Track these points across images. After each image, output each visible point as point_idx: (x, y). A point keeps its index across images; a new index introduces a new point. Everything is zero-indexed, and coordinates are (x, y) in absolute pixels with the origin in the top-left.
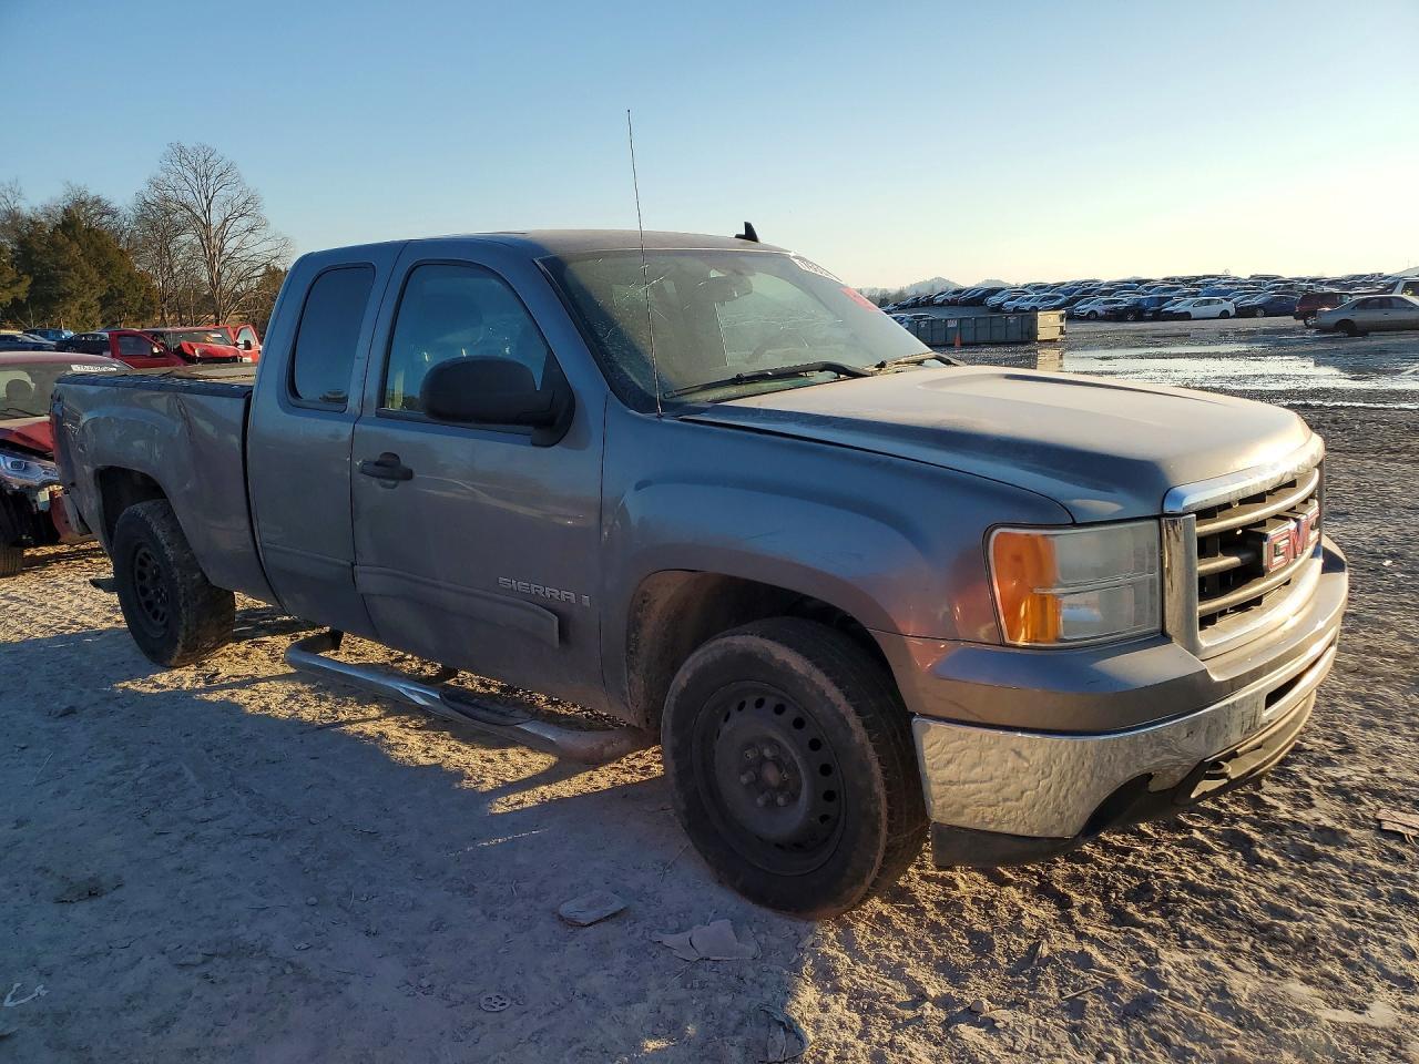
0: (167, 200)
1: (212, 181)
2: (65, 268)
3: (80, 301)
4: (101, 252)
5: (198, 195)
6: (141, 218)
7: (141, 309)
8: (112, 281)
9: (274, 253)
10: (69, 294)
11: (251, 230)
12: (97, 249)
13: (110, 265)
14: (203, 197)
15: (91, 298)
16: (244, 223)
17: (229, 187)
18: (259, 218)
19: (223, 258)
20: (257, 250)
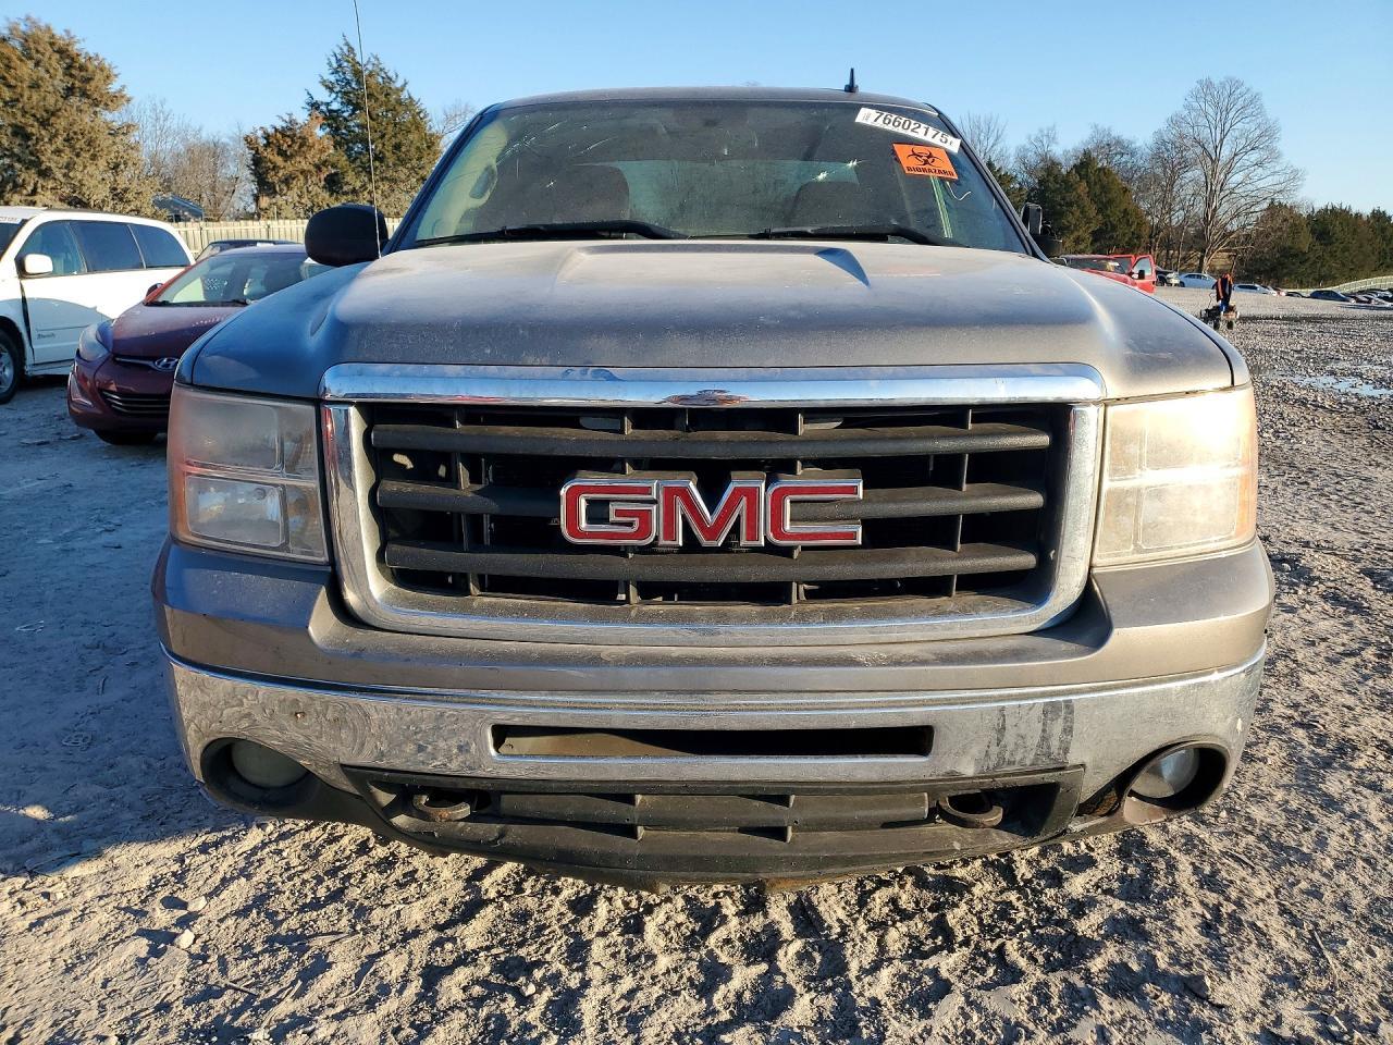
0: (1182, 137)
1: (1231, 115)
2: (1070, 204)
3: (1076, 234)
4: (1105, 189)
5: (1213, 130)
6: (1157, 156)
7: (1128, 243)
8: (1108, 216)
9: (1278, 188)
10: (1068, 228)
11: (1259, 164)
12: (1103, 187)
13: (1110, 202)
14: (1219, 131)
15: (1084, 233)
16: (1254, 156)
17: (1247, 120)
18: (1273, 151)
19: (1222, 194)
20: (1261, 184)
